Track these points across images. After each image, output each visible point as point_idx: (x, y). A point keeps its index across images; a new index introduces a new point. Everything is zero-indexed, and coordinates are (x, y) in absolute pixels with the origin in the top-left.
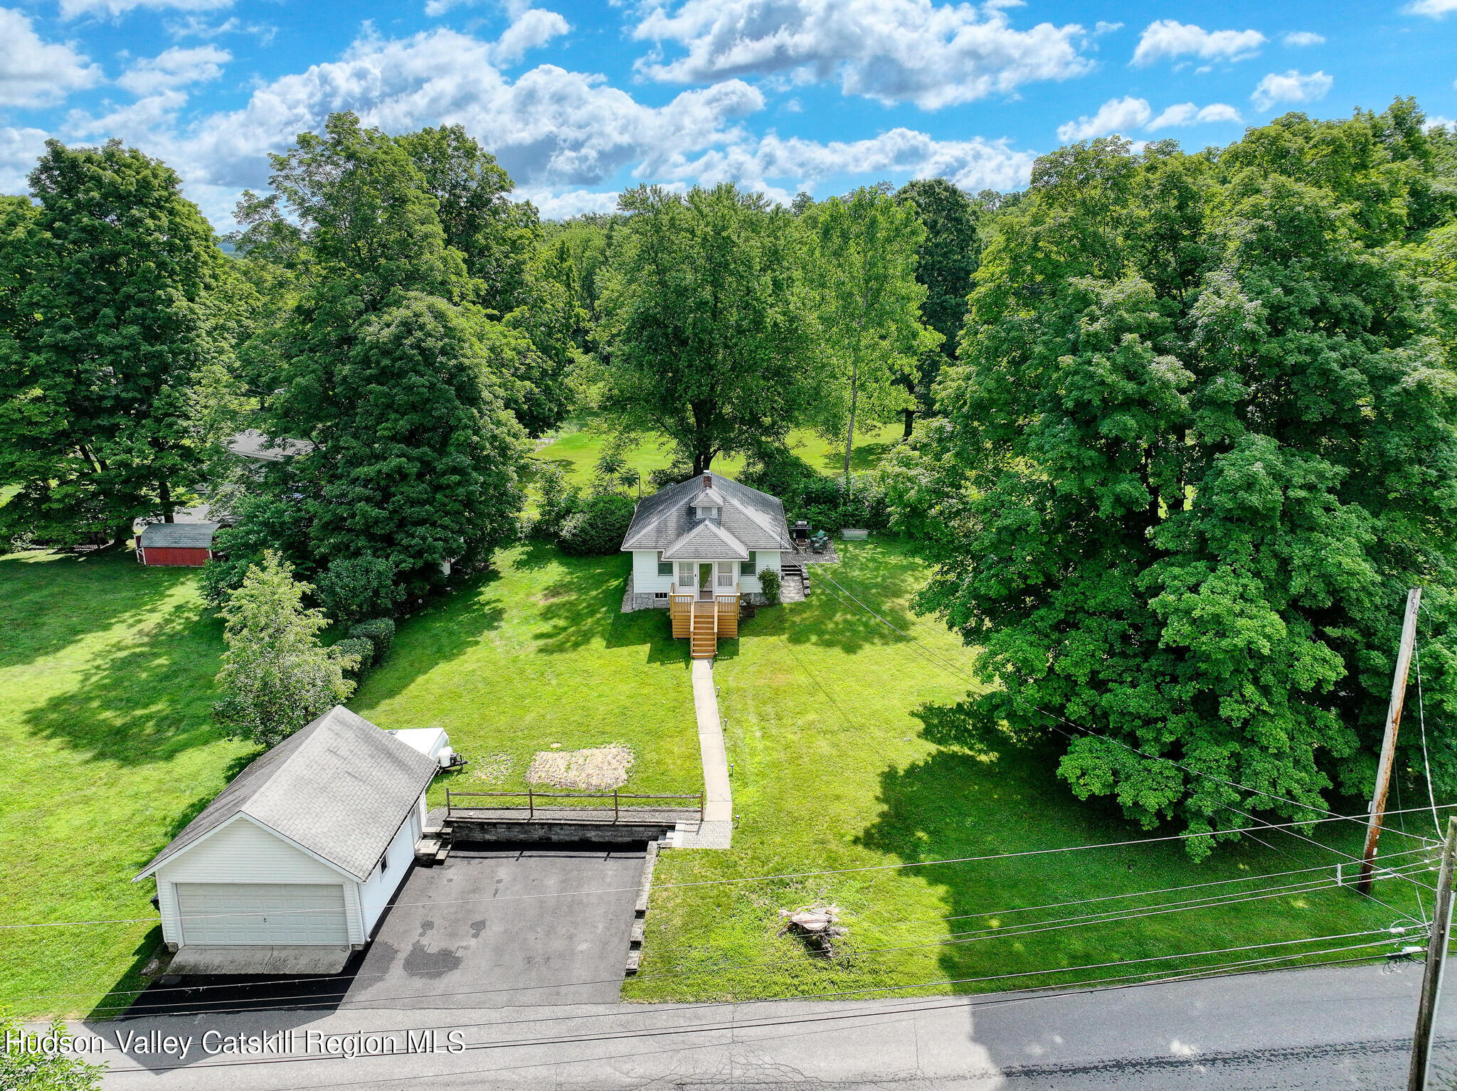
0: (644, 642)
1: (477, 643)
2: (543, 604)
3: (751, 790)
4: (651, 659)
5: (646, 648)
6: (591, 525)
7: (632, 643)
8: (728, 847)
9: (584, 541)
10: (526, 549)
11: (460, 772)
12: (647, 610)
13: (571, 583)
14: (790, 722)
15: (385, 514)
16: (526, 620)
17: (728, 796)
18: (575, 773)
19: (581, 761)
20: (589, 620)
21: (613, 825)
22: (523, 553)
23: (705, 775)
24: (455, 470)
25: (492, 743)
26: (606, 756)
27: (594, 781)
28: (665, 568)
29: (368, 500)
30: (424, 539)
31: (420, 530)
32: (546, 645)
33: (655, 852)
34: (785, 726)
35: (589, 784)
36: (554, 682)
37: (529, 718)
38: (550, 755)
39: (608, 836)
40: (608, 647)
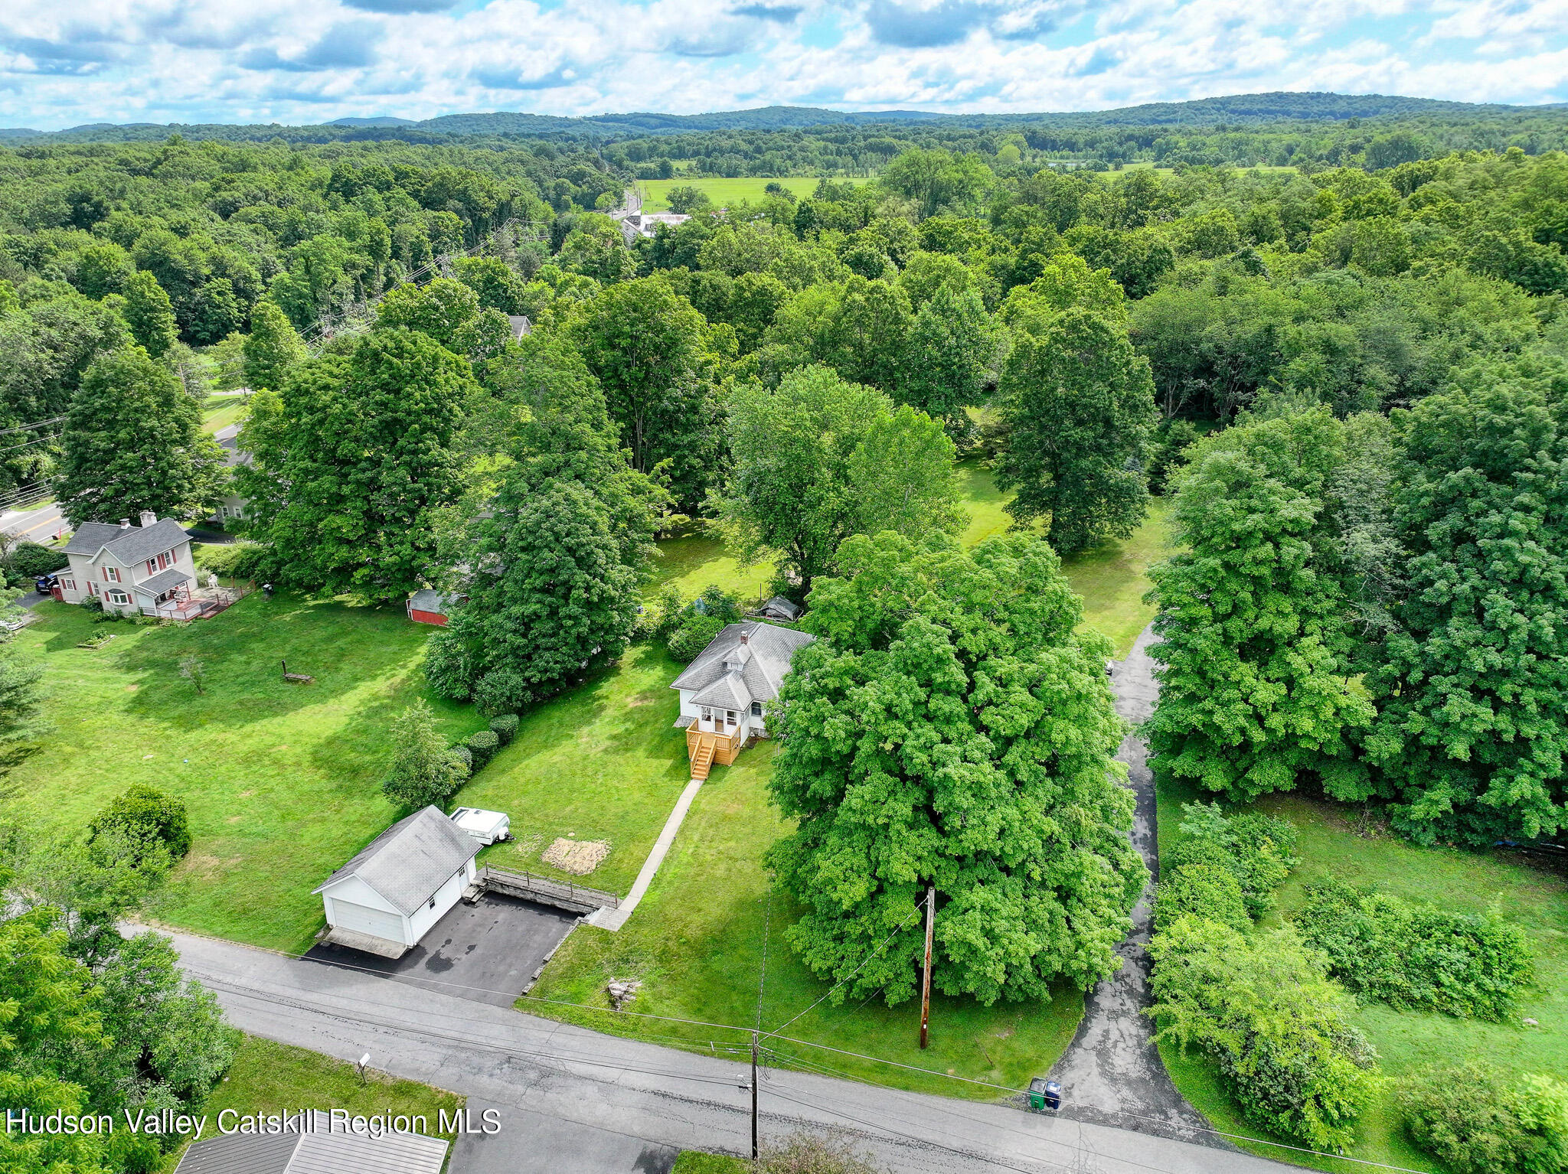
0: (668, 759)
1: (572, 737)
2: (631, 706)
3: (657, 893)
4: (668, 773)
6: (687, 642)
8: (617, 931)
9: (681, 653)
10: (647, 649)
11: (507, 844)
13: (658, 690)
16: (613, 720)
17: (642, 894)
18: (569, 858)
19: (578, 850)
20: (650, 729)
21: (568, 901)
22: (644, 653)
25: (538, 825)
26: (594, 849)
27: (576, 867)
29: (515, 631)
30: (548, 662)
31: (547, 655)
32: (612, 745)
33: (578, 923)
35: (572, 869)
37: (569, 809)
38: (564, 841)
39: (565, 906)
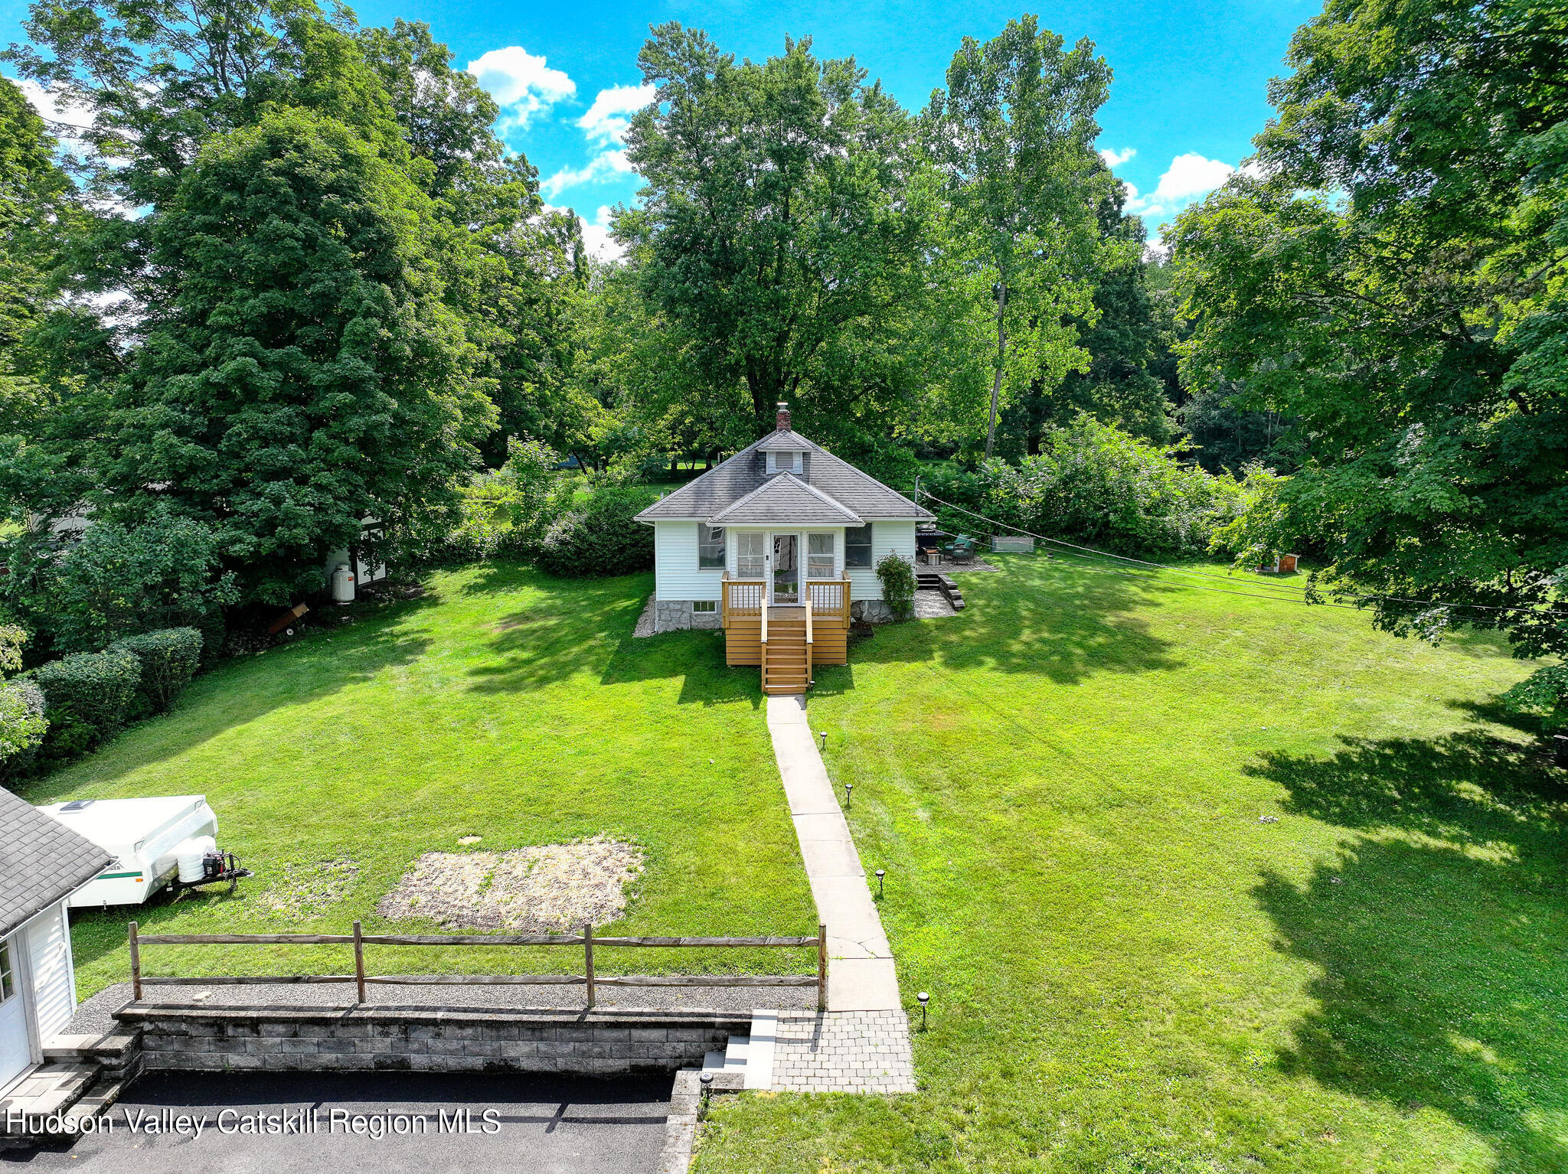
0: (673, 673)
1: (365, 679)
2: (496, 634)
3: (936, 930)
4: (685, 697)
5: (678, 682)
6: (590, 528)
7: (651, 676)
8: (909, 1087)
9: (579, 552)
10: (486, 571)
11: (226, 895)
12: (679, 632)
13: (552, 607)
14: (986, 791)
15: (211, 455)
16: (466, 653)
17: (883, 947)
18: (500, 894)
19: (519, 871)
20: (575, 650)
21: (579, 1025)
22: (480, 576)
23: (817, 898)
24: (347, 384)
26: (580, 858)
27: (543, 913)
28: (713, 559)
32: (490, 681)
33: (694, 1105)
34: (973, 799)
35: (533, 920)
36: (493, 735)
37: (423, 794)
38: (451, 859)
39: (563, 1055)
40: (604, 683)
